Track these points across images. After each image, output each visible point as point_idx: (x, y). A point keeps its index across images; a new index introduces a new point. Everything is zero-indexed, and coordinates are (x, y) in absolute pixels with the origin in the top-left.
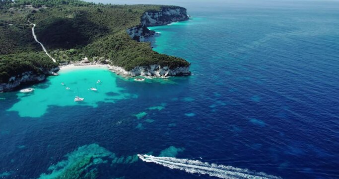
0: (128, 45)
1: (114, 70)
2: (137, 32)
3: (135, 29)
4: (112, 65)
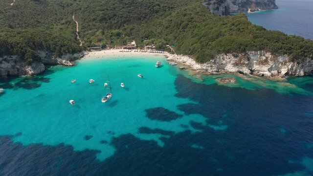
0: (204, 21)
1: (176, 62)
2: (218, 9)
3: (214, 3)
4: (173, 53)
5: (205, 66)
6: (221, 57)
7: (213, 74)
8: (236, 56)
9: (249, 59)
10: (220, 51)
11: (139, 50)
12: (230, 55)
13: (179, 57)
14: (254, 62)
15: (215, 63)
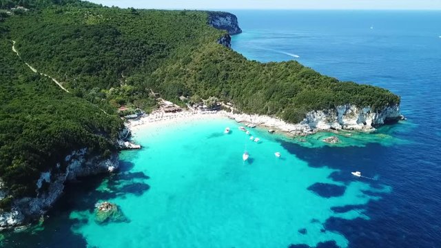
5: (299, 126)
6: (312, 115)
8: (326, 113)
9: (337, 114)
10: (308, 108)
12: (320, 112)
15: (308, 122)
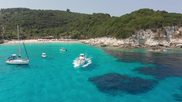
4: (89, 38)
5: (127, 41)
6: (141, 33)
7: (137, 48)
8: (155, 31)
9: (166, 34)
10: (138, 28)
11: (57, 40)
12: (149, 31)
13: (96, 40)
14: (170, 36)
15: (136, 38)
